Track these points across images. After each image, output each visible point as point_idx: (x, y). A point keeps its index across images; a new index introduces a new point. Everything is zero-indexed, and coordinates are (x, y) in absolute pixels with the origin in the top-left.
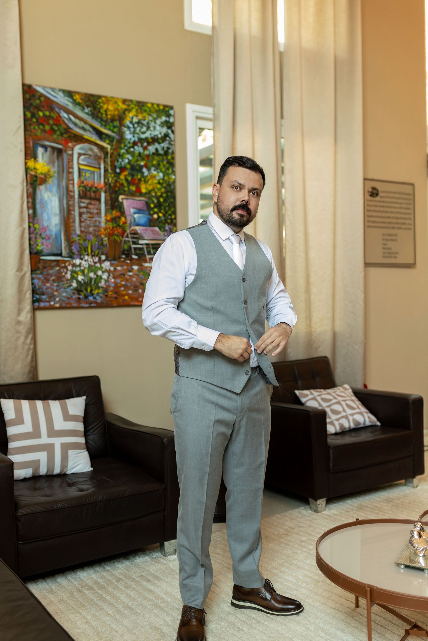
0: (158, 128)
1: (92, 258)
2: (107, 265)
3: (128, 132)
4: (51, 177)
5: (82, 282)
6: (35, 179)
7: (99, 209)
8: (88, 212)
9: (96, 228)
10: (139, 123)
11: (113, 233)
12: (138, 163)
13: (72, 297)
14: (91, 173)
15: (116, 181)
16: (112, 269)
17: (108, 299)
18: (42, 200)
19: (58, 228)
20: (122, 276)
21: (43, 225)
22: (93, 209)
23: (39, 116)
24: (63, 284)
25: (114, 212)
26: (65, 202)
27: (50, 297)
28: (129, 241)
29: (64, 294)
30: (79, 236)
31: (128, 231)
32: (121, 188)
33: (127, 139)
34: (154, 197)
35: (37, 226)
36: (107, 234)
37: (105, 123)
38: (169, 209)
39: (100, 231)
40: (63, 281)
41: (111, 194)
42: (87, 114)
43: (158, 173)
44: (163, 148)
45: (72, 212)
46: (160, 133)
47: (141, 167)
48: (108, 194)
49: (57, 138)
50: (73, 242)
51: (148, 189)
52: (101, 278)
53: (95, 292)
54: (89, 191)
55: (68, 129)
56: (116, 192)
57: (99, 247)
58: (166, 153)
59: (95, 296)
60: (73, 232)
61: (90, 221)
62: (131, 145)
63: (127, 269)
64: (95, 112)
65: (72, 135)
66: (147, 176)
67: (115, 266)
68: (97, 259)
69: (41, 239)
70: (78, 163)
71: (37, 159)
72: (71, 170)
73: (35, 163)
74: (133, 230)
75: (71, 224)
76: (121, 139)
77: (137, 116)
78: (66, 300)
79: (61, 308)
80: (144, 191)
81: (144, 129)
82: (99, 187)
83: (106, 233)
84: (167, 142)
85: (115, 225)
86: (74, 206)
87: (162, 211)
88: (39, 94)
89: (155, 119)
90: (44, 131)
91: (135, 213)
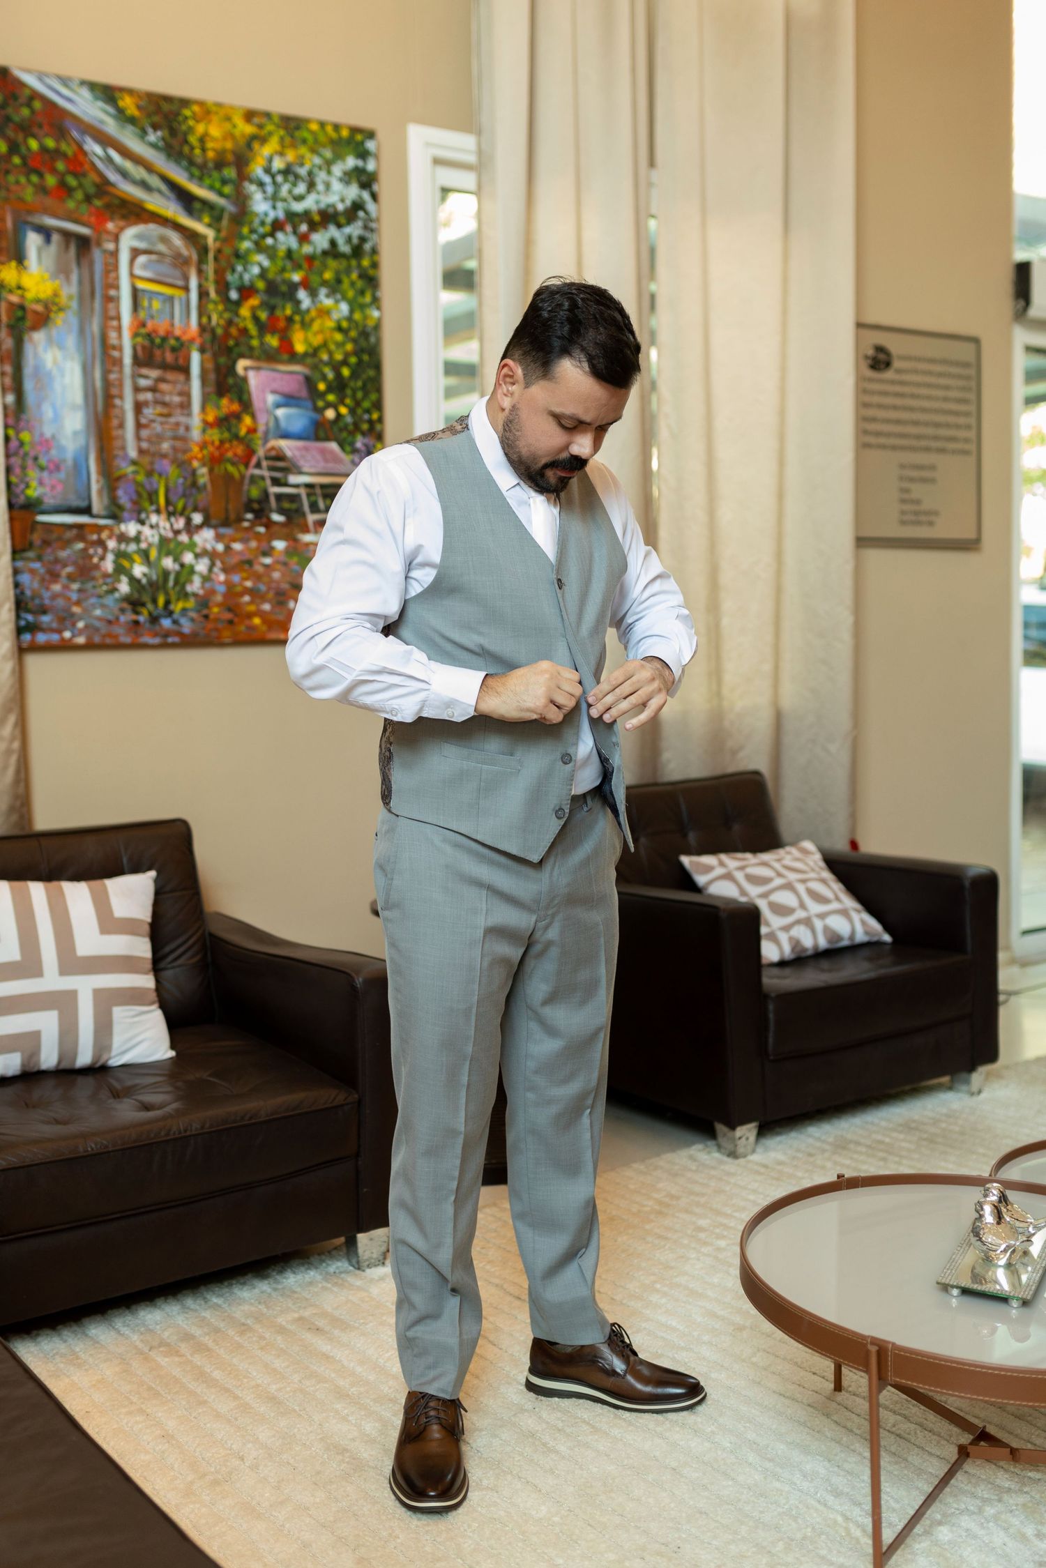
0: (337, 186)
1: (169, 519)
2: (206, 537)
3: (258, 196)
4: (61, 309)
5: (144, 581)
6: (20, 313)
7: (187, 395)
8: (157, 402)
9: (178, 444)
10: (287, 172)
11: (222, 455)
12: (286, 275)
13: (117, 619)
14: (164, 302)
15: (230, 323)
16: (220, 547)
17: (210, 625)
18: (37, 369)
19: (81, 441)
20: (246, 567)
21: (42, 435)
22: (171, 393)
23: (28, 149)
24: (94, 587)
25: (224, 402)
26: (98, 374)
27: (62, 620)
28: (263, 478)
29: (98, 612)
30: (134, 463)
31: (261, 452)
32: (243, 340)
33: (257, 215)
34: (326, 364)
35: (25, 436)
36: (207, 459)
37: (199, 170)
38: (366, 395)
39: (190, 450)
40: (93, 579)
41: (215, 356)
42: (153, 146)
43: (337, 302)
44: (349, 239)
45: (117, 402)
46: (342, 200)
47: (293, 287)
48: (208, 355)
49: (77, 208)
50: (119, 479)
51: (310, 345)
52: (192, 571)
53: (178, 607)
54: (161, 346)
55: (104, 186)
56: (229, 350)
57: (188, 492)
58: (357, 251)
59: (175, 616)
60: (120, 453)
61: (162, 424)
62: (268, 229)
63: (258, 548)
64: (175, 143)
65: (117, 202)
66: (308, 311)
67: (226, 541)
68: (180, 523)
69: (37, 471)
70: (132, 275)
71: (26, 263)
72: (112, 293)
73: (19, 272)
74: (273, 448)
75: (115, 433)
76: (242, 213)
77: (281, 154)
78: (104, 629)
79: (90, 647)
80: (300, 348)
81: (301, 188)
82: (185, 338)
83: (204, 457)
84: (360, 223)
85: (226, 435)
86: (121, 385)
87: (348, 401)
88: (27, 92)
89: (329, 164)
90: (42, 189)
91: (278, 406)
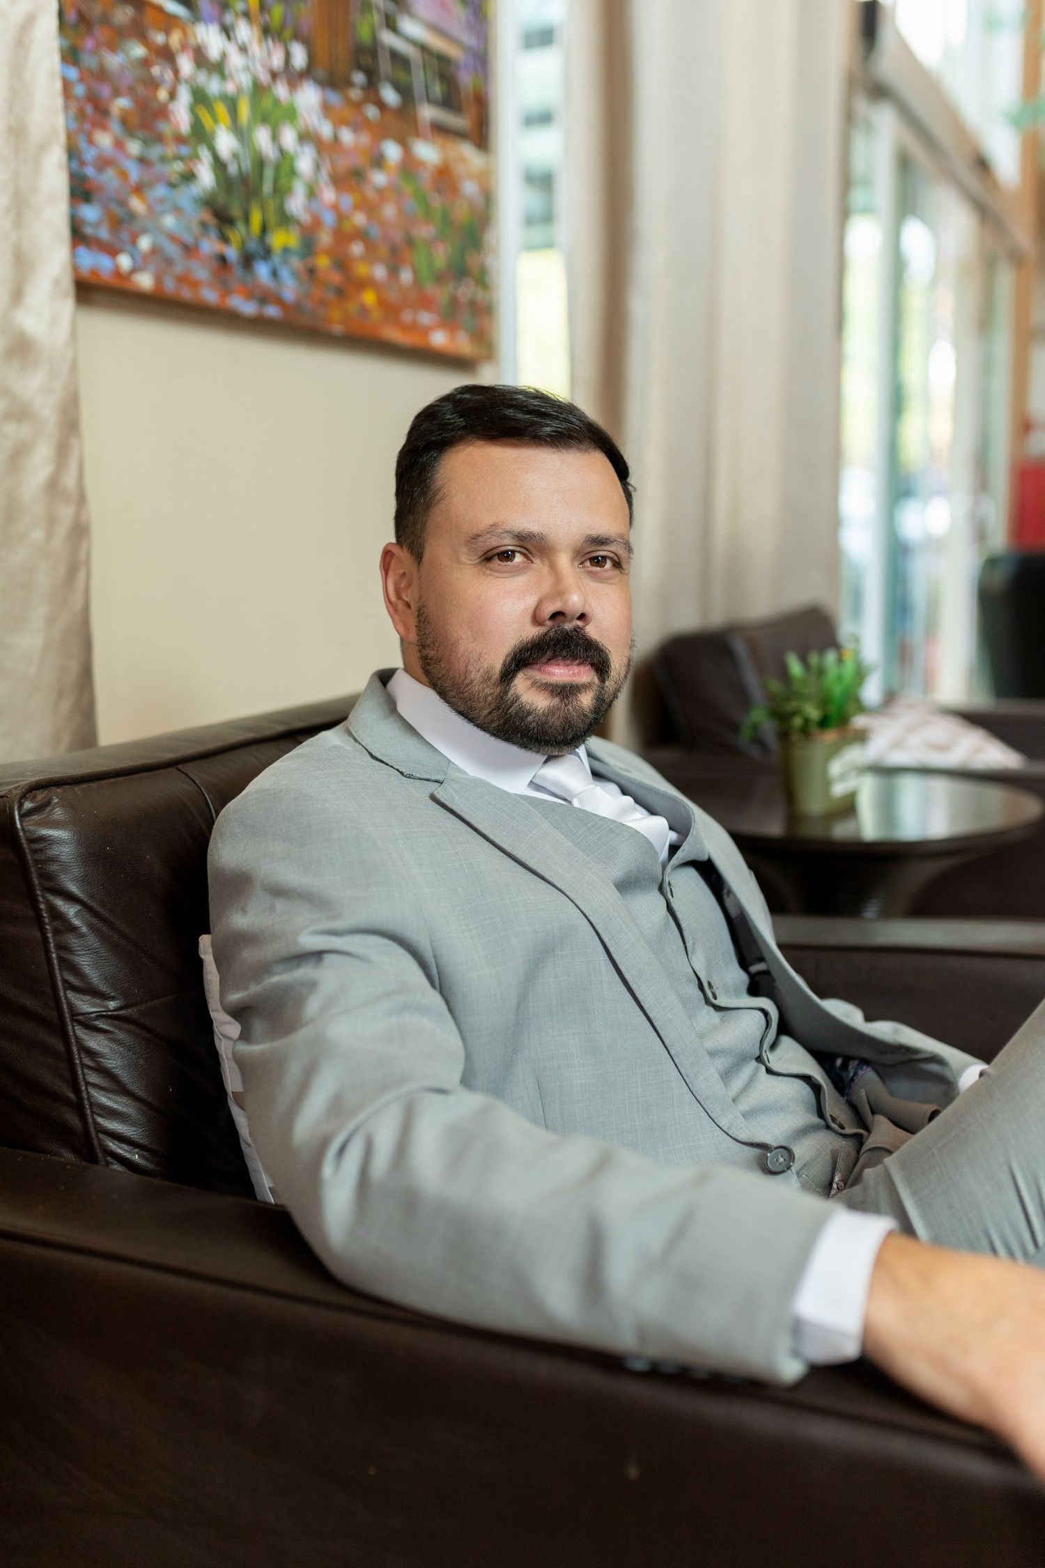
1: (263, 40)
2: (309, 98)
5: (232, 169)
13: (198, 245)
16: (327, 131)
17: (317, 292)
20: (357, 183)
27: (116, 224)
29: (169, 221)
40: (159, 139)
52: (293, 173)
53: (277, 241)
59: (276, 258)
63: (369, 149)
67: (334, 119)
68: (277, 60)
78: (179, 262)
79: (160, 304)
